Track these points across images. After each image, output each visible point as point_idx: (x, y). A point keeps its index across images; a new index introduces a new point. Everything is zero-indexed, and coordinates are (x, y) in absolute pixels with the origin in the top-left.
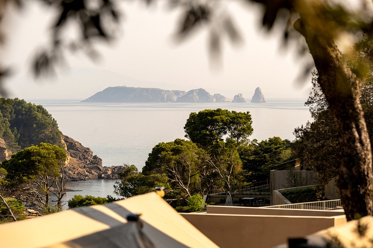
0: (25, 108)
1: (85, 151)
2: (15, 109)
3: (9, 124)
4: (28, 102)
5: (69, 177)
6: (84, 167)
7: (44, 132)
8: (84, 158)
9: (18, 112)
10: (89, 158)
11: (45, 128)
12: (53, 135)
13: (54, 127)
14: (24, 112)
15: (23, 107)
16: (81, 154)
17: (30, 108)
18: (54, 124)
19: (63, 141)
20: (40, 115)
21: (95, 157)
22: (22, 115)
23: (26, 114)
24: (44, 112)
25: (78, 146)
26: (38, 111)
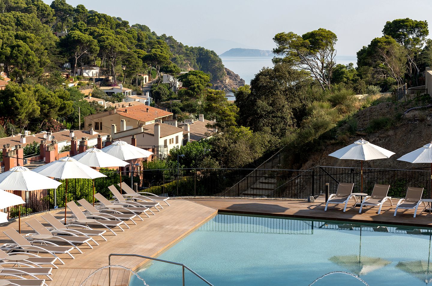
0: (204, 52)
1: (236, 76)
2: (199, 52)
3: (196, 61)
4: (205, 49)
5: (228, 90)
6: (236, 85)
7: (215, 65)
8: (235, 80)
9: (200, 54)
10: (238, 80)
11: (216, 63)
12: (220, 67)
13: (220, 62)
14: (204, 54)
15: (203, 51)
16: (234, 78)
17: (207, 52)
18: (220, 61)
19: (225, 70)
20: (212, 56)
21: (241, 80)
22: (203, 56)
23: (205, 55)
24: (215, 54)
25: (232, 73)
26: (211, 54)
